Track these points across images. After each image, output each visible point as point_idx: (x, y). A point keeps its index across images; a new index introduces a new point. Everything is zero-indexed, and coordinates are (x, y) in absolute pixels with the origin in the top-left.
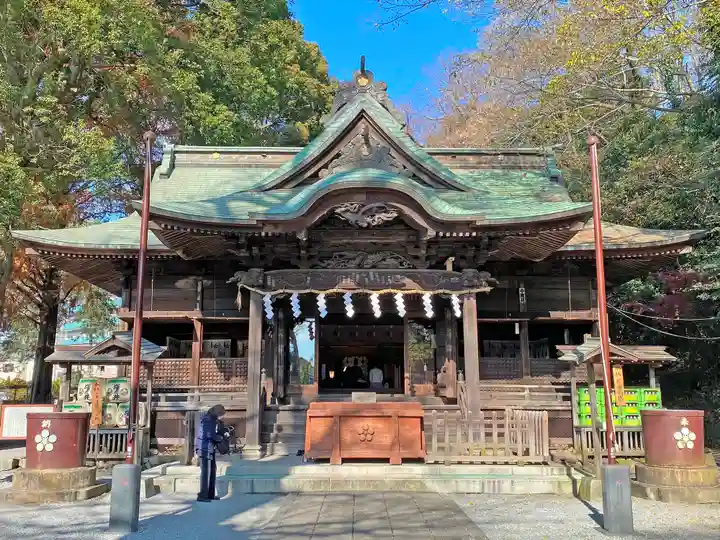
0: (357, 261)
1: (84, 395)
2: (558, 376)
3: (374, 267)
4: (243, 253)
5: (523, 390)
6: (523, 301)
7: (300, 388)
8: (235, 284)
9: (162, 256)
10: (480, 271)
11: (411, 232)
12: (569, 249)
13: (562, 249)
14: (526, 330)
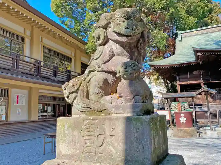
1: (174, 107)
9: (192, 64)
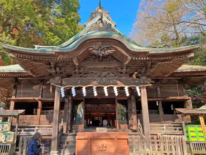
0: (98, 74)
2: (174, 121)
3: (105, 77)
4: (53, 71)
5: (163, 126)
6: (159, 93)
7: (77, 127)
8: (49, 84)
10: (147, 78)
11: (119, 63)
12: (179, 71)
13: (176, 71)
14: (161, 104)
